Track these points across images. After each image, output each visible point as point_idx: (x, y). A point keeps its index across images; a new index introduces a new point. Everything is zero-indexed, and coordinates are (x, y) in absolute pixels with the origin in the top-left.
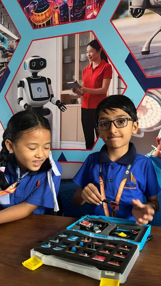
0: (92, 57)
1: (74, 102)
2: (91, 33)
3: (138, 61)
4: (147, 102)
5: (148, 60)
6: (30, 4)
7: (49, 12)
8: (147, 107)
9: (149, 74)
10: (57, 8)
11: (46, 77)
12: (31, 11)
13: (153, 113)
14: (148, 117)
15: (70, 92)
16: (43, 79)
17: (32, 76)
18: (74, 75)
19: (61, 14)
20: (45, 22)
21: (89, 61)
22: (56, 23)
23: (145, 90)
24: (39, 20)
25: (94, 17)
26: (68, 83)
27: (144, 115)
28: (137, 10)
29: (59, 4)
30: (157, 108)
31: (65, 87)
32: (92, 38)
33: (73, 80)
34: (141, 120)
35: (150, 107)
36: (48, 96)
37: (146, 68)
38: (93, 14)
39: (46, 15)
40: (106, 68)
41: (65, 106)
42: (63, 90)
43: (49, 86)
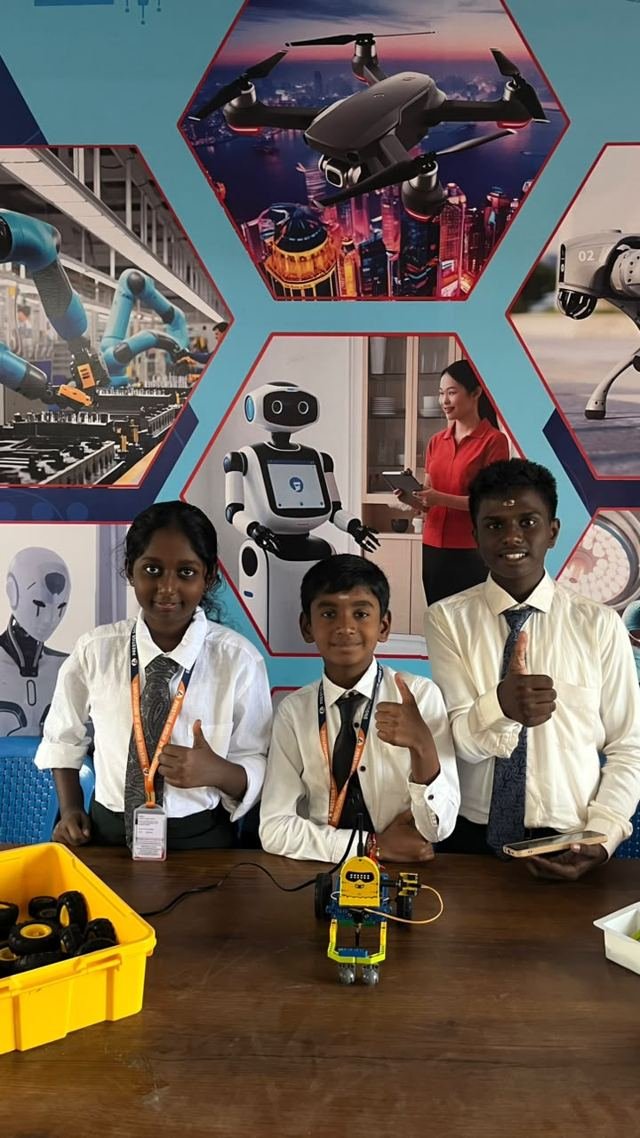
0: (453, 408)
1: (403, 526)
2: (452, 339)
3: (576, 435)
4: (595, 541)
5: (599, 433)
6: (264, 217)
7: (326, 256)
8: (595, 553)
9: (601, 472)
10: (351, 247)
11: (318, 452)
12: (267, 241)
13: (608, 568)
14: (598, 579)
15: (390, 499)
16: (307, 456)
17: (272, 442)
18: (403, 453)
19: (364, 270)
20: (313, 285)
21: (445, 418)
22: (348, 292)
23: (592, 511)
24: (295, 275)
25: (461, 296)
26: (384, 473)
27: (586, 573)
28: (576, 296)
29: (356, 237)
30: (618, 558)
31: (375, 484)
32: (454, 356)
33: (398, 466)
34: (580, 584)
35: (603, 554)
36: (323, 506)
37: (594, 453)
38: (459, 285)
39: (315, 264)
40: (492, 443)
41: (376, 536)
42: (369, 491)
43: (326, 475)
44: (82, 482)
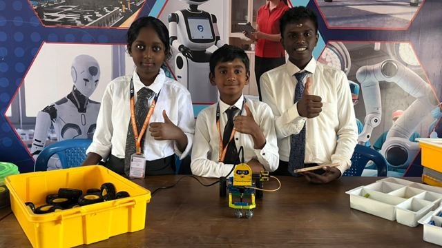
1: (247, 48)
3: (320, 9)
4: (327, 55)
5: (330, 8)
8: (327, 60)
9: (330, 25)
11: (210, 14)
15: (241, 35)
18: (247, 15)
23: (326, 42)
26: (239, 24)
30: (336, 62)
31: (234, 28)
33: (245, 21)
35: (330, 60)
37: (327, 17)
42: (232, 32)
43: (213, 24)
44: (105, 26)
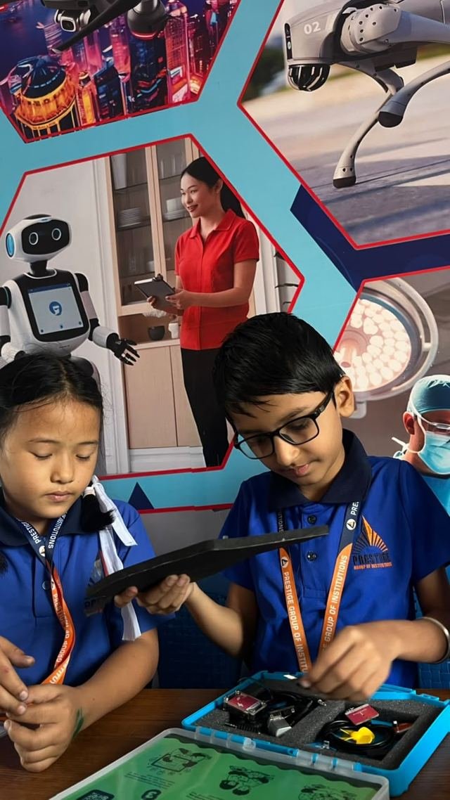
0: (196, 206)
1: (160, 333)
2: (188, 140)
3: (328, 207)
4: (364, 317)
5: (354, 201)
6: (11, 75)
7: (66, 94)
8: (367, 331)
9: (361, 240)
10: (88, 79)
11: (73, 273)
12: (16, 94)
13: (384, 345)
14: (373, 359)
15: (144, 308)
16: (63, 279)
17: (31, 273)
18: (153, 260)
19: (100, 97)
20: (57, 121)
21: (190, 217)
22: (88, 120)
23: (356, 285)
24: (40, 117)
25: (192, 97)
26: (136, 283)
27: (359, 354)
28: (307, 68)
29: (91, 70)
30: (394, 332)
31: (128, 295)
32: (191, 155)
33: (149, 273)
34: (355, 367)
35: (375, 330)
36: (82, 326)
37: (349, 222)
38: (189, 88)
39: (57, 103)
40: (238, 234)
41: (134, 348)
42: (124, 303)
43: (82, 294)
